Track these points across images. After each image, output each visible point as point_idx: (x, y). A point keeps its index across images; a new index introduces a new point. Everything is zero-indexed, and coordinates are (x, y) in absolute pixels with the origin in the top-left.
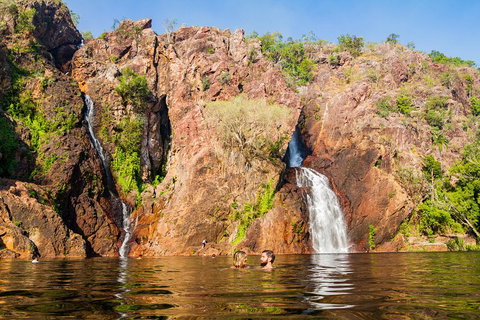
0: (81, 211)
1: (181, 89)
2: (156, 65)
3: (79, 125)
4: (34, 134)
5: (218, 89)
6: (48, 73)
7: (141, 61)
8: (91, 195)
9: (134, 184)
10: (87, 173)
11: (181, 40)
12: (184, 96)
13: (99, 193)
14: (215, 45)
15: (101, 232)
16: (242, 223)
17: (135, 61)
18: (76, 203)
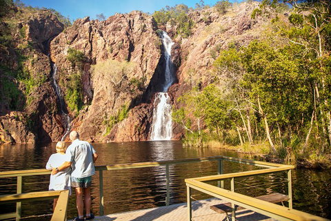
0: (44, 122)
1: (102, 53)
2: (91, 42)
3: (48, 80)
4: (27, 87)
5: (116, 52)
6: (36, 56)
7: (82, 42)
8: (50, 114)
9: (76, 106)
10: (47, 104)
11: (108, 24)
12: (103, 58)
13: (55, 112)
14: (122, 26)
15: (54, 131)
16: (109, 126)
17: (79, 42)
18: (42, 118)
